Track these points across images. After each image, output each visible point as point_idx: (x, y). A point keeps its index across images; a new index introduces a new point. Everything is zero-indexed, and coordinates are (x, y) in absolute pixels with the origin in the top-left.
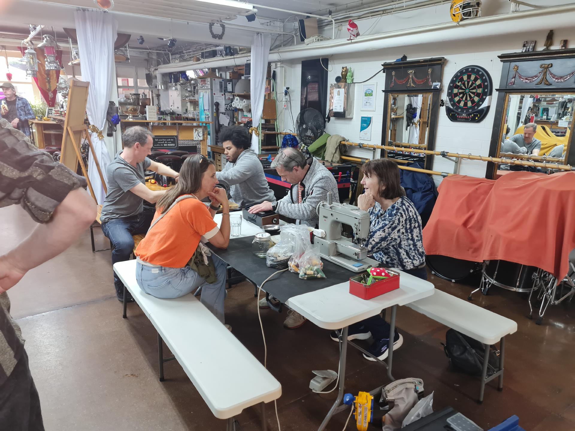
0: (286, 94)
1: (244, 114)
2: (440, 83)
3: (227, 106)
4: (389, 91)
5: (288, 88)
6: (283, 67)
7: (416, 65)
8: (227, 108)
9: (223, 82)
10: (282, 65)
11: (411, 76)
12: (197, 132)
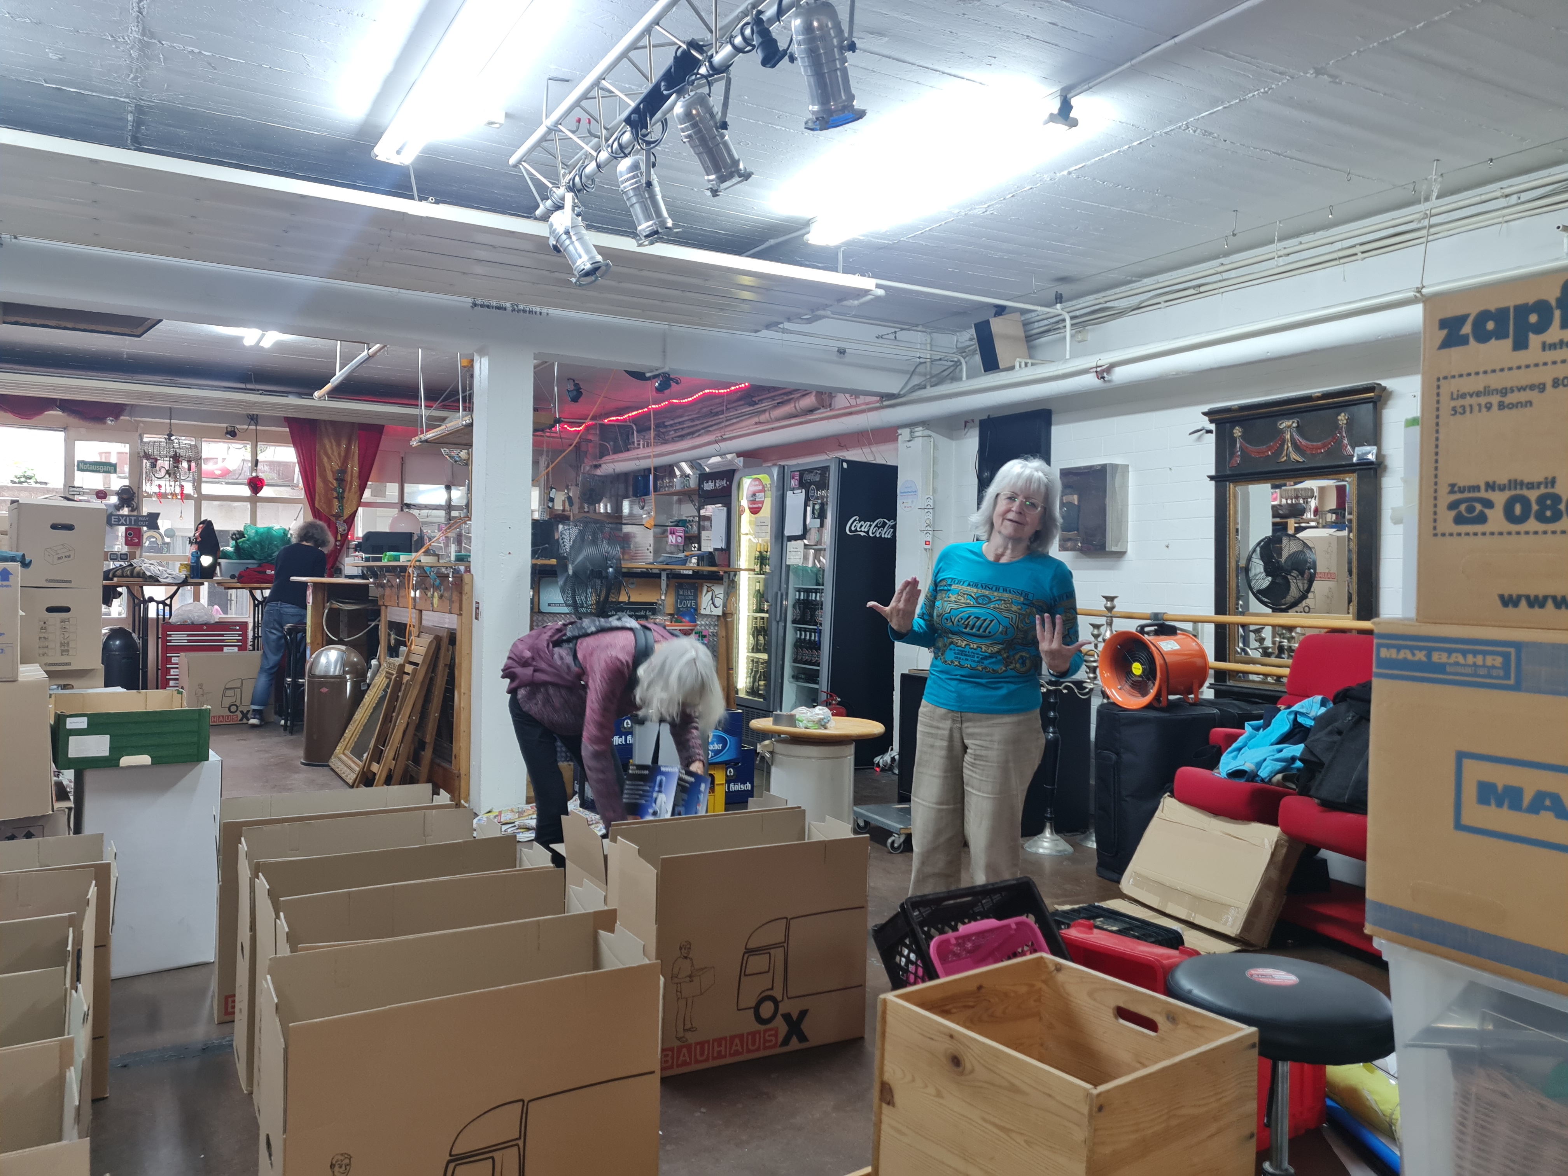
2: (1375, 447)
4: (1229, 476)
6: (930, 436)
7: (1300, 408)
10: (929, 432)
11: (1288, 436)
12: (710, 593)
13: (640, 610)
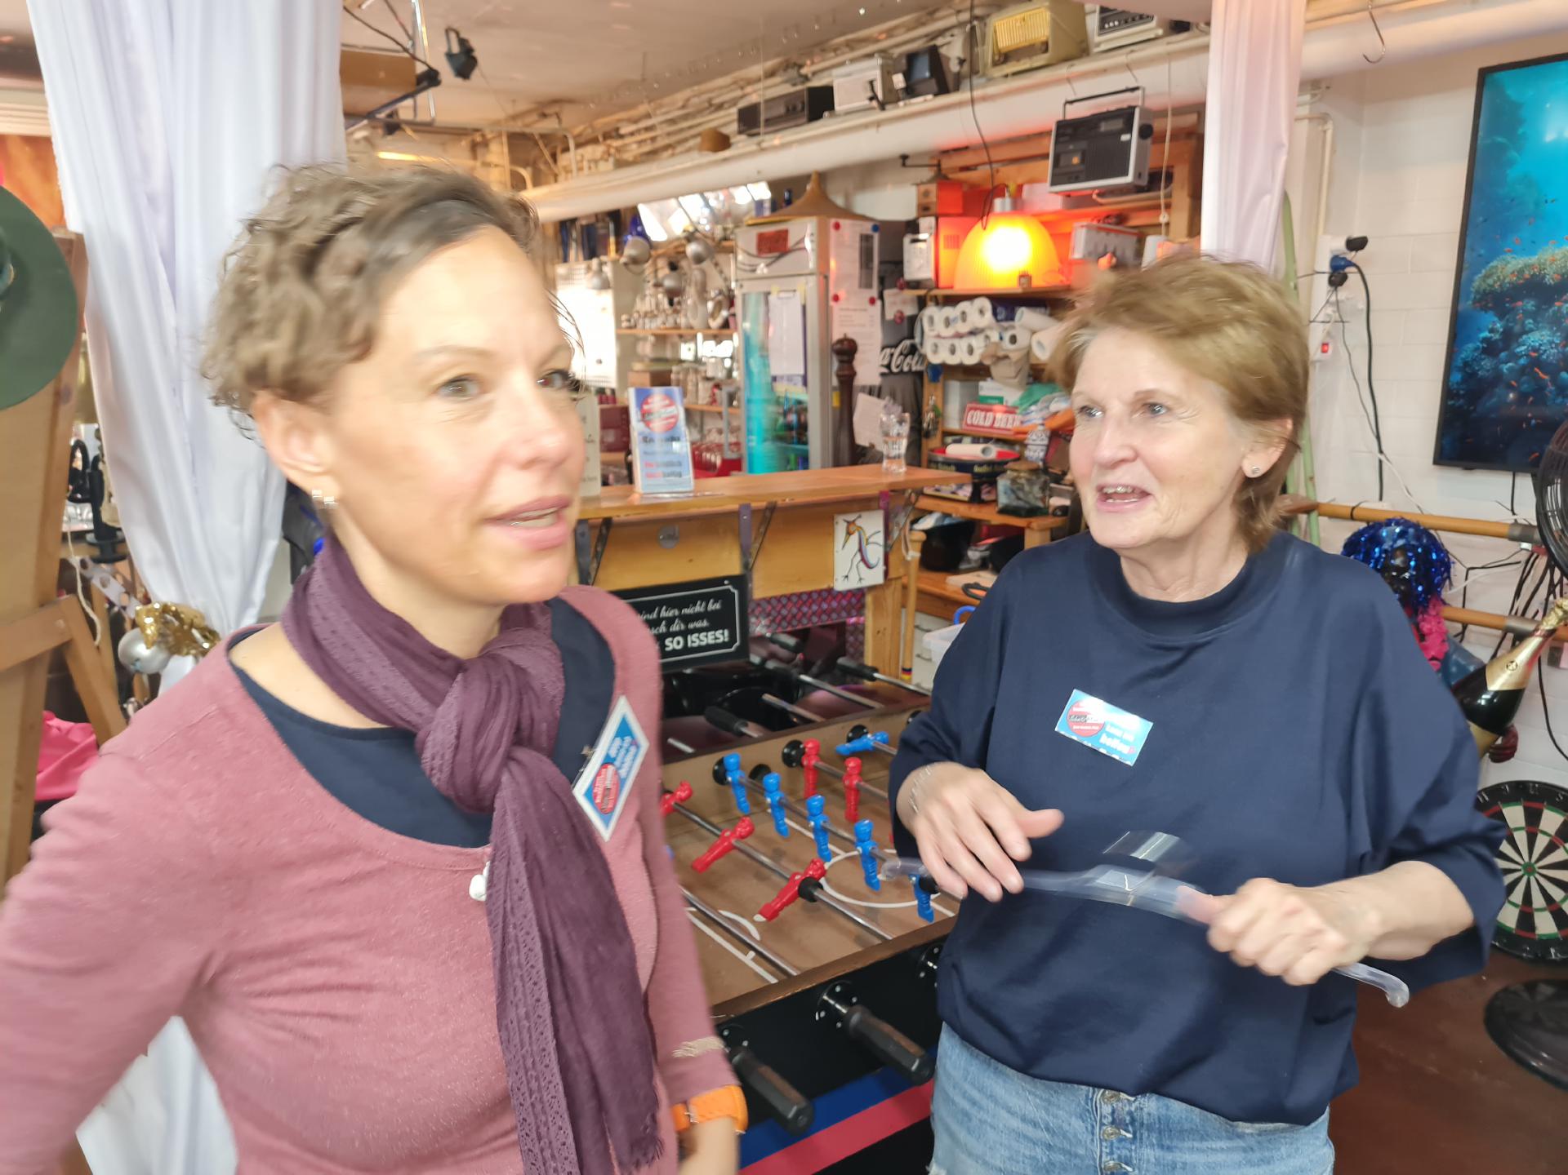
0: (1337, 277)
1: (982, 393)
3: (892, 355)
5: (1355, 244)
6: (1323, 118)
8: (888, 366)
9: (876, 236)
10: (1323, 108)
12: (855, 538)
13: (691, 601)
